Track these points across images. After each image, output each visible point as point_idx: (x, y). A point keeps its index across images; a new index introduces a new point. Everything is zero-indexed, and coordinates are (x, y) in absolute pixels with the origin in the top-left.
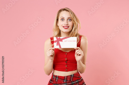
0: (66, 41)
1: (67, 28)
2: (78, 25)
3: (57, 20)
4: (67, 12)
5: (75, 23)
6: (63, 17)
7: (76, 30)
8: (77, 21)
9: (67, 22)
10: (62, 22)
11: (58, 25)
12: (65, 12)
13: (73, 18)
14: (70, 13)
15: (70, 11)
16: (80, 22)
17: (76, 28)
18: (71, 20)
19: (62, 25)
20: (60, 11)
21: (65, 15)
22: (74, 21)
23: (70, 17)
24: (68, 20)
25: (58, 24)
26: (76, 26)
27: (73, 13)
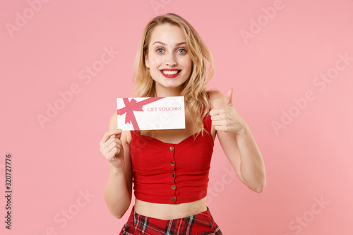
0: (152, 109)
1: (174, 76)
2: (207, 66)
3: (145, 50)
4: (175, 28)
5: (198, 61)
6: (162, 44)
7: (201, 81)
8: (203, 55)
9: (175, 59)
10: (160, 56)
11: (147, 65)
12: (167, 26)
13: (191, 45)
14: (182, 31)
15: (182, 24)
16: (212, 57)
17: (201, 73)
18: (186, 51)
19: (159, 66)
20: (153, 24)
21: (167, 35)
22: (194, 54)
23: (182, 43)
24: (175, 50)
25: (146, 61)
26: (200, 69)
27: (192, 31)
